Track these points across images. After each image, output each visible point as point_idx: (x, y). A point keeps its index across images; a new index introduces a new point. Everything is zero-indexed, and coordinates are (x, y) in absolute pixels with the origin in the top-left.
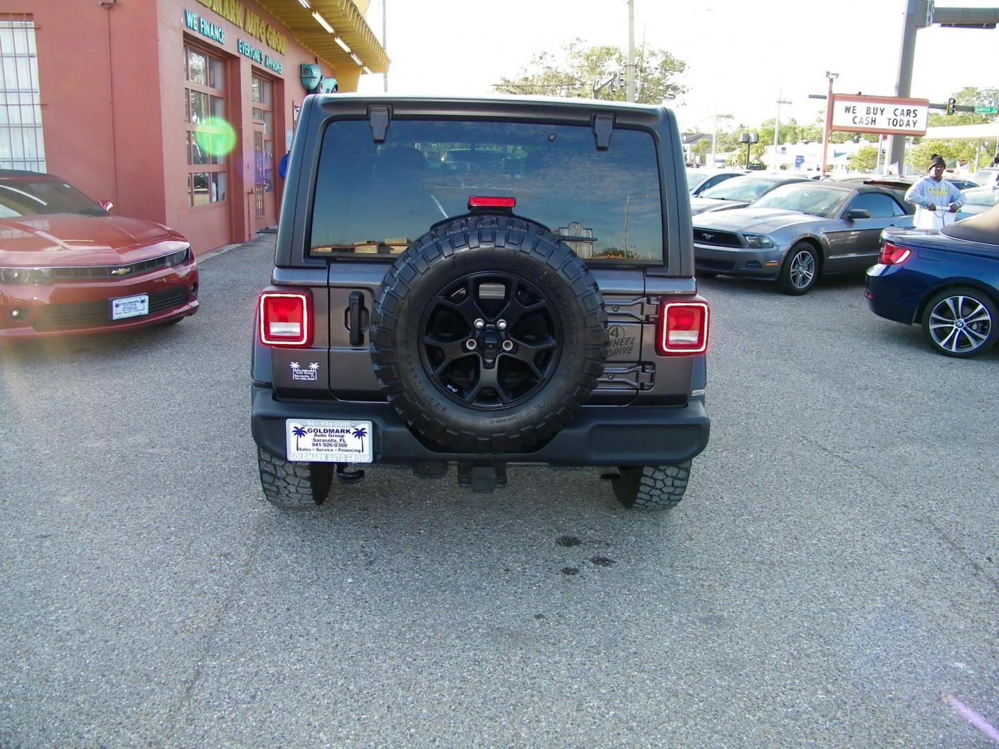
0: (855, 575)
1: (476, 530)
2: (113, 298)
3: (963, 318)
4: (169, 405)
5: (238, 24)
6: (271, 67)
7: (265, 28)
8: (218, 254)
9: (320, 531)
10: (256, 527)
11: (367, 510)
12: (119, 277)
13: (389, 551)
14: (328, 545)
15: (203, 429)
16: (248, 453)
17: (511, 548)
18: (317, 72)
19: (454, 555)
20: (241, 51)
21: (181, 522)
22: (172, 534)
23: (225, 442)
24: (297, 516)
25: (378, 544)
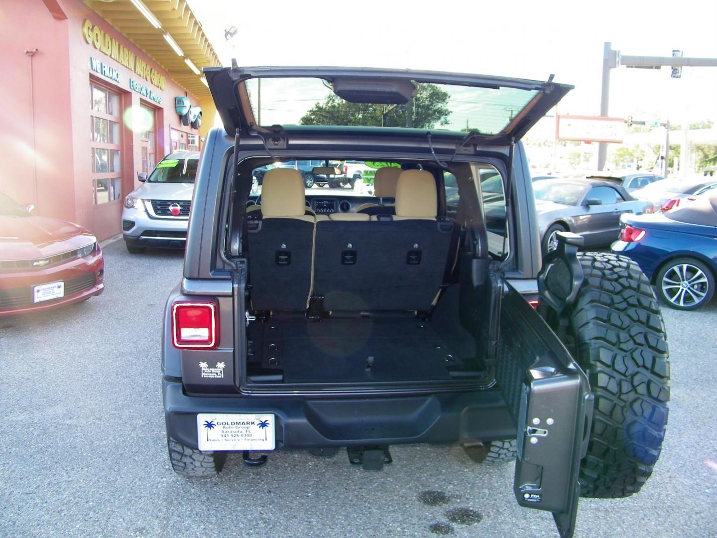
0: (678, 519)
1: (354, 490)
2: (34, 285)
3: (687, 280)
4: (83, 376)
5: (130, 68)
6: (154, 99)
7: (149, 71)
8: (116, 240)
9: (222, 499)
10: (165, 497)
11: (260, 474)
12: (39, 268)
13: (284, 516)
14: (231, 513)
15: (113, 399)
16: (152, 421)
17: (388, 508)
18: (187, 102)
19: (340, 517)
20: (132, 88)
21: (98, 496)
22: (90, 509)
23: (132, 411)
24: (200, 484)
25: (274, 510)
